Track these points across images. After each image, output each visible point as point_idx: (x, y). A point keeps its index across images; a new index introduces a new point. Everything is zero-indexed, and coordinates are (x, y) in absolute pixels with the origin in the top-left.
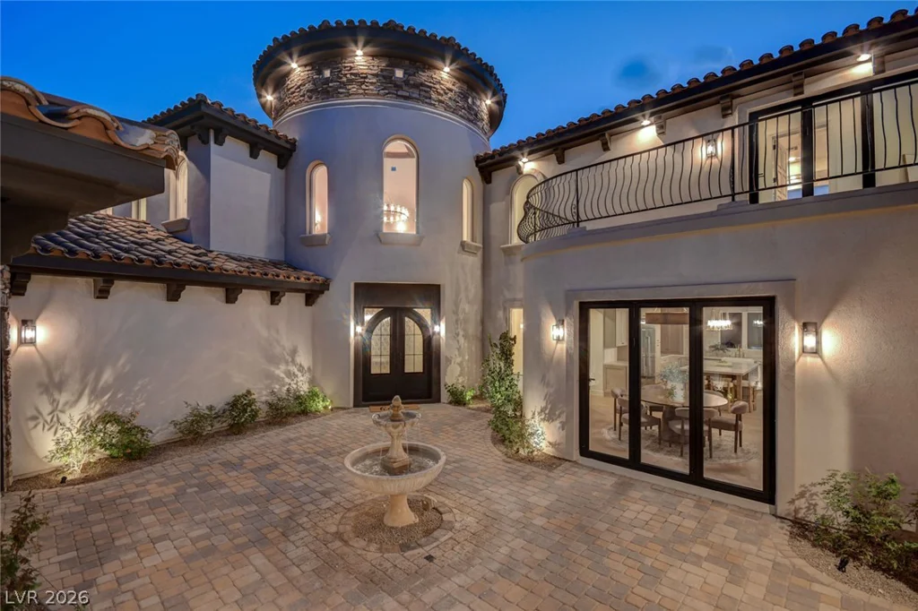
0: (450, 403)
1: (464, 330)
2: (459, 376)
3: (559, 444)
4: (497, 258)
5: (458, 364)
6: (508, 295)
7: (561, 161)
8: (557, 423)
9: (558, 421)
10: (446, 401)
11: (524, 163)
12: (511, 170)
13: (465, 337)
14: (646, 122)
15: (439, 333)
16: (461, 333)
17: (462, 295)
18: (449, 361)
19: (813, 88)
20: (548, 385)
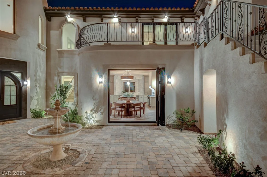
0: (33, 117)
1: (39, 84)
2: (37, 105)
3: (100, 121)
4: (54, 54)
5: (36, 99)
6: (60, 70)
7: (85, 21)
8: (100, 113)
9: (100, 112)
10: (31, 117)
11: (68, 17)
12: (62, 18)
13: (40, 87)
14: (115, 16)
15: (26, 85)
16: (38, 85)
17: (38, 68)
18: (32, 98)
19: (156, 21)
20: (95, 100)
